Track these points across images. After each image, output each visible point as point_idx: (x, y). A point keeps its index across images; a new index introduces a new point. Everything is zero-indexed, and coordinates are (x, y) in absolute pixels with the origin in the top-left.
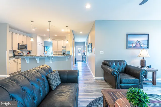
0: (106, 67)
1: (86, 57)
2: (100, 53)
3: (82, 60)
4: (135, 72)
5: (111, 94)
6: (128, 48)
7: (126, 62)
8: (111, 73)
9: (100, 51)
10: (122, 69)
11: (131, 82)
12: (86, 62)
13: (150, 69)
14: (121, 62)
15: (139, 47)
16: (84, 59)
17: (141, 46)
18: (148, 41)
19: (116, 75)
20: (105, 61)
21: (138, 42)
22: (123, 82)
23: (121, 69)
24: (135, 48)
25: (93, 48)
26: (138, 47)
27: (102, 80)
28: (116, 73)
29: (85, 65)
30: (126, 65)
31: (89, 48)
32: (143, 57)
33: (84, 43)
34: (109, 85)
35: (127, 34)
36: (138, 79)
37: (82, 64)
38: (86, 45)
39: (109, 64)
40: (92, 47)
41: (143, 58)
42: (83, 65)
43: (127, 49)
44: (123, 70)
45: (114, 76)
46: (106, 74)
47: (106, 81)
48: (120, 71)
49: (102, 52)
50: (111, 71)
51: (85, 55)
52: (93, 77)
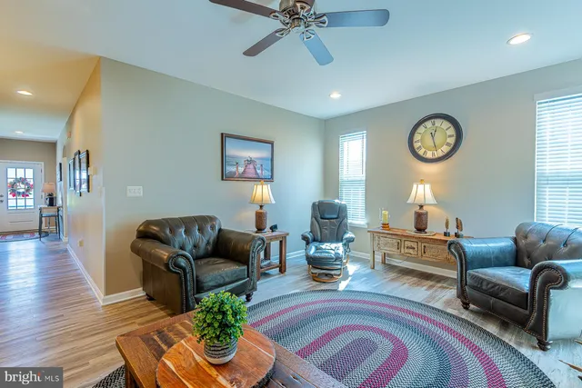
0: (148, 245)
1: (63, 213)
2: (129, 194)
3: (40, 231)
4: (239, 246)
5: (155, 337)
6: (225, 177)
7: (218, 222)
8: (167, 265)
9: (129, 187)
10: (208, 243)
11: (227, 280)
12: (64, 239)
13: (274, 234)
14: (202, 222)
15: (254, 176)
16: (49, 225)
17: (257, 173)
18: (272, 160)
19: (184, 269)
20: (148, 223)
21: (250, 161)
22: (206, 284)
23: (203, 245)
24: (243, 178)
25: (96, 172)
26: (250, 176)
27: (136, 301)
28: (182, 262)
29: (55, 252)
30: (220, 230)
31: (77, 172)
32: (260, 203)
33: (53, 145)
34: (162, 309)
35: (222, 134)
36: (245, 267)
37: (37, 249)
38: (64, 156)
39: (161, 235)
40: (88, 166)
41: (261, 207)
42: (41, 254)
43: (222, 179)
44: (210, 248)
45: (176, 273)
46: (150, 273)
47: (150, 298)
48: (202, 251)
49: (136, 191)
50: (165, 257)
51: (59, 202)
52: (94, 299)
